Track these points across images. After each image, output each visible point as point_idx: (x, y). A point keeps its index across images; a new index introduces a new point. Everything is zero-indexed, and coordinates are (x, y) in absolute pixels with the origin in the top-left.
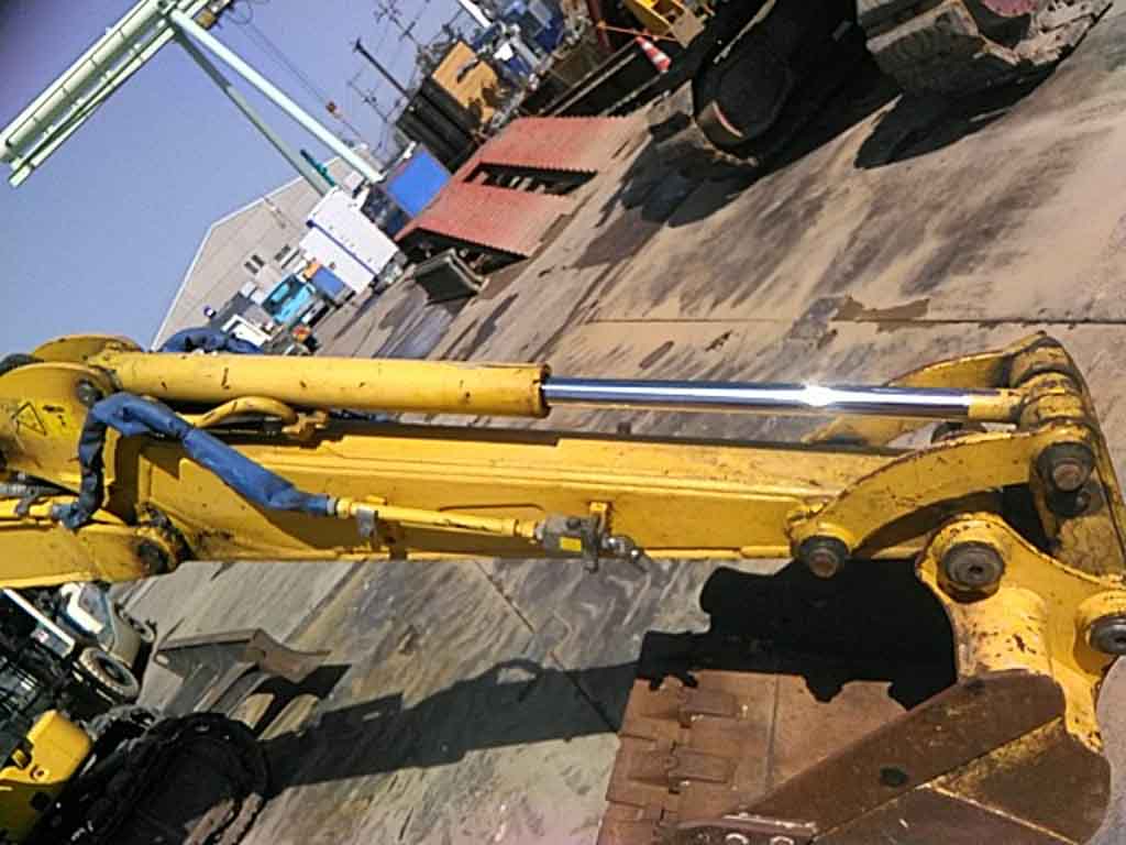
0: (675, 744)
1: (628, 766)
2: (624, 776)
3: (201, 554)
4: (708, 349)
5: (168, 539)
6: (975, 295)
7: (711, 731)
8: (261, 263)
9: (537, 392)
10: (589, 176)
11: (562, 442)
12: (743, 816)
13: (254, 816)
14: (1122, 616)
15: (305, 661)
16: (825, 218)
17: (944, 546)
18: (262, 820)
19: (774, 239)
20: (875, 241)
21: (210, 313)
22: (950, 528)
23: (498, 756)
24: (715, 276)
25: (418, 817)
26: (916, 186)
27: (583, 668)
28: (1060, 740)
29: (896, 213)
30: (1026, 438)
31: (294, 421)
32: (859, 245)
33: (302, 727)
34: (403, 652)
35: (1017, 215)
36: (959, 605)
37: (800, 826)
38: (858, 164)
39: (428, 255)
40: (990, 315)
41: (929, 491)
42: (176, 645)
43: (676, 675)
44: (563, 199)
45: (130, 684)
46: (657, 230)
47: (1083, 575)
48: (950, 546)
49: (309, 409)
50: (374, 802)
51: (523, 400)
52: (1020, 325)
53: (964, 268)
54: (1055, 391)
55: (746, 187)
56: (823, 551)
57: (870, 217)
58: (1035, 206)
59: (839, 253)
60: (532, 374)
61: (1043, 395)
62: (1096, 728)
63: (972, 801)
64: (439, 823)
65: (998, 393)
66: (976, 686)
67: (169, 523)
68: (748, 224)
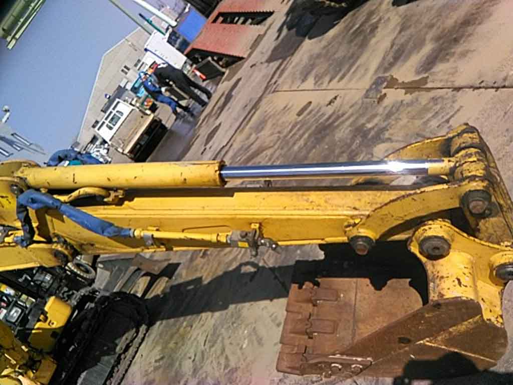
0: (310, 315)
1: (289, 327)
2: (288, 331)
3: (83, 252)
4: (327, 105)
5: (66, 249)
6: (449, 74)
7: (327, 307)
8: (128, 69)
9: (217, 176)
10: (271, 14)
11: (236, 194)
12: (338, 356)
13: (145, 335)
14: (510, 264)
15: (160, 264)
16: (380, 32)
17: (420, 237)
18: (149, 335)
19: (356, 45)
20: (402, 45)
21: (108, 97)
22: (422, 228)
23: (243, 307)
24: (330, 65)
25: (211, 335)
26: (421, 16)
27: (277, 266)
28: (481, 323)
29: (412, 30)
30: (455, 188)
31: (109, 195)
32: (395, 48)
33: (163, 292)
34: (202, 257)
35: (470, 29)
36: (431, 262)
37: (364, 359)
38: (394, 4)
39: (200, 60)
40: (457, 84)
41: (410, 213)
42: (105, 260)
43: (310, 281)
44: (259, 26)
45: (91, 273)
46: (302, 42)
47: (491, 245)
48: (422, 238)
49: (116, 190)
50: (193, 328)
51: (211, 180)
52: (472, 89)
53: (444, 59)
54: (471, 160)
55: (342, 18)
56: (361, 243)
57: (400, 32)
58: (479, 24)
59: (386, 52)
60: (214, 167)
61: (466, 162)
62: (500, 313)
63: (443, 347)
64: (220, 338)
65: (443, 161)
66: (438, 305)
67: (65, 241)
68: (344, 37)
